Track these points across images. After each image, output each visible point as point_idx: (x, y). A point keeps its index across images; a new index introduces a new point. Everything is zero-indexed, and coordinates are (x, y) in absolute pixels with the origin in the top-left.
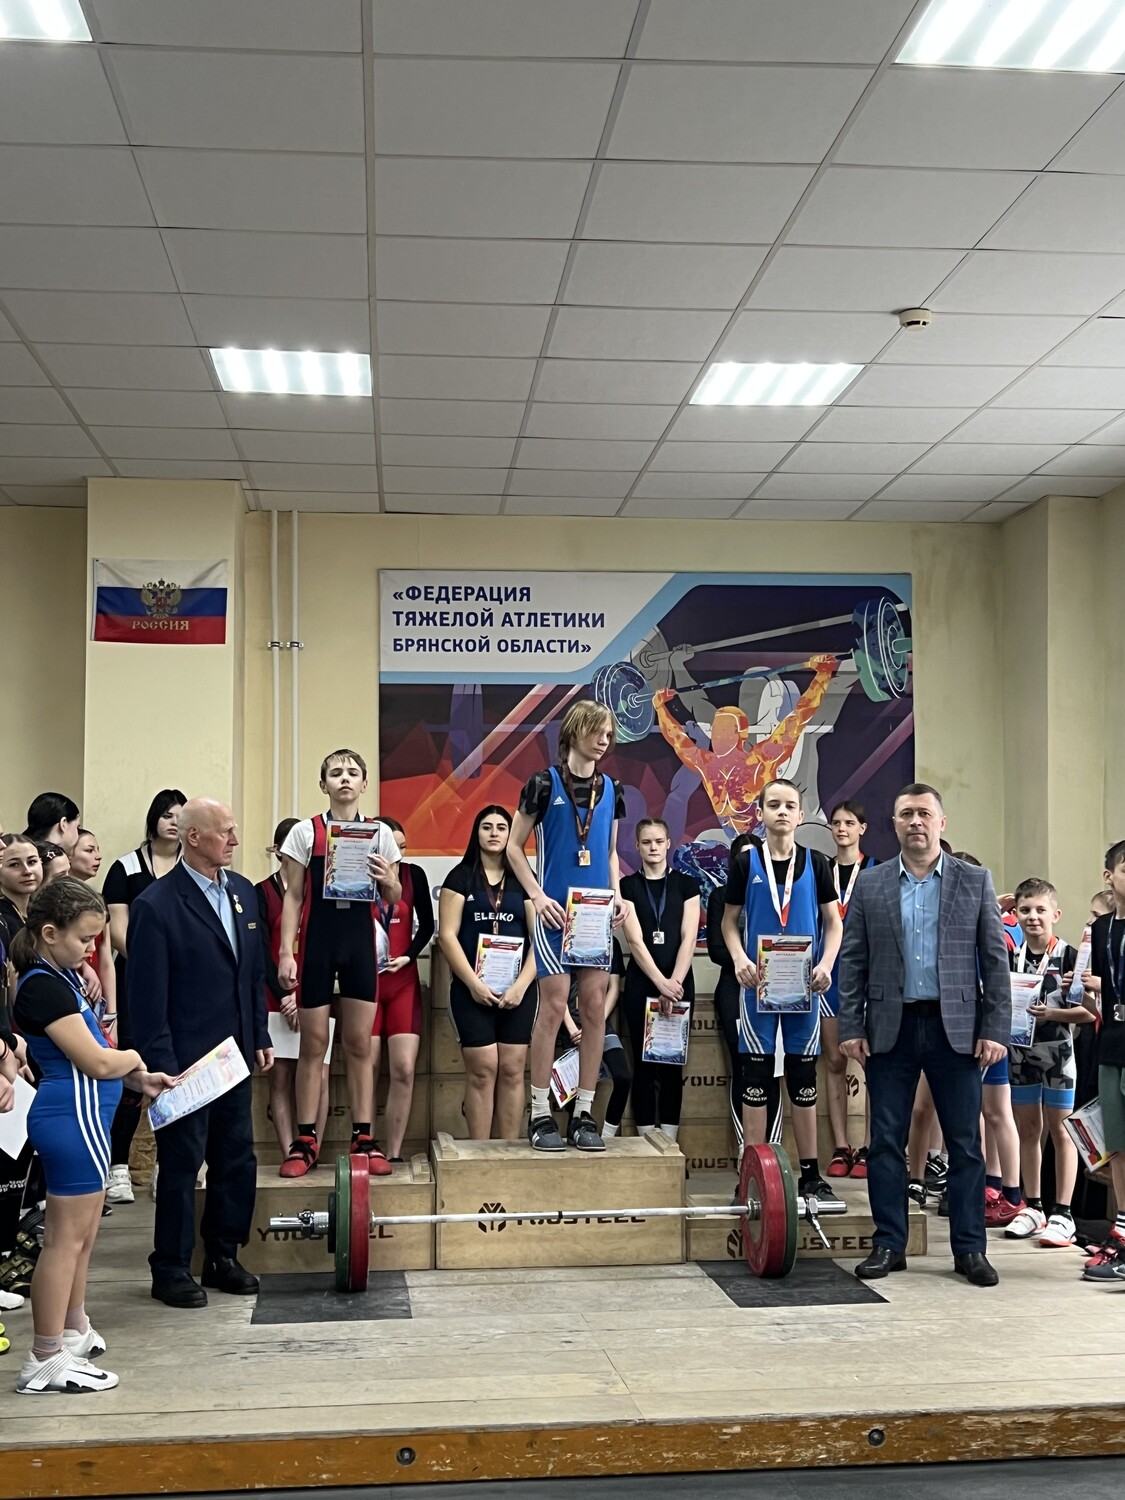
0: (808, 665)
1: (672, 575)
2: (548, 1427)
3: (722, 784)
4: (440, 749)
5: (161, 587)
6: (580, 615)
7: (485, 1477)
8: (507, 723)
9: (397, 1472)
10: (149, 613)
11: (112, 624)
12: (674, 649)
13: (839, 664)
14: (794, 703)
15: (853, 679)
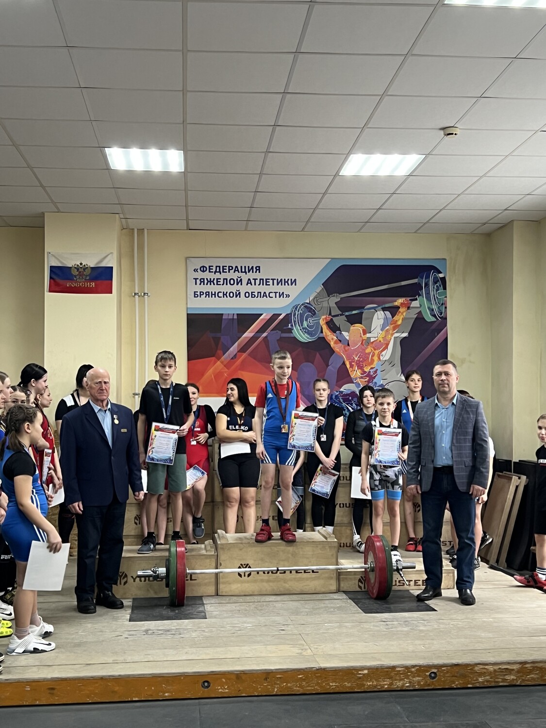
0: (396, 304)
1: (329, 260)
2: (274, 671)
3: (354, 362)
4: (217, 345)
5: (81, 266)
6: (285, 279)
7: (244, 695)
8: (249, 332)
9: (202, 692)
10: (75, 279)
11: (57, 284)
12: (331, 296)
13: (411, 303)
14: (389, 322)
15: (418, 310)
